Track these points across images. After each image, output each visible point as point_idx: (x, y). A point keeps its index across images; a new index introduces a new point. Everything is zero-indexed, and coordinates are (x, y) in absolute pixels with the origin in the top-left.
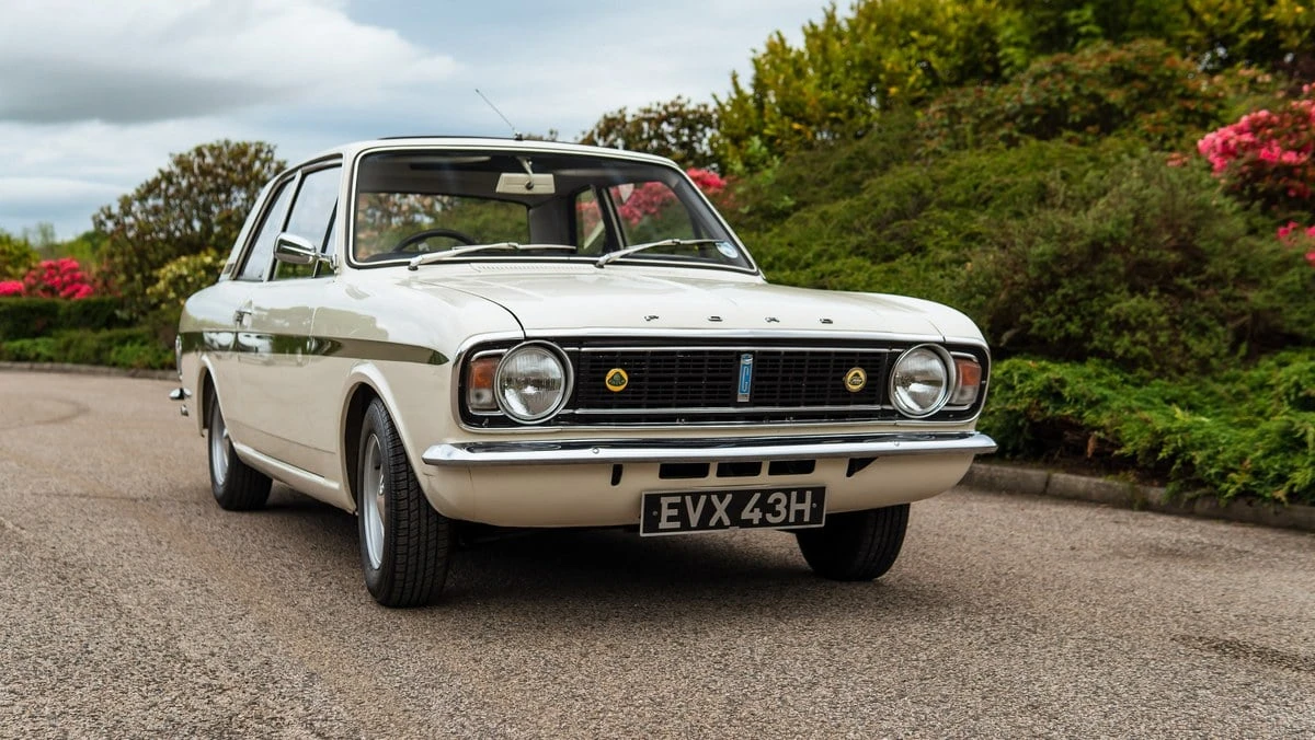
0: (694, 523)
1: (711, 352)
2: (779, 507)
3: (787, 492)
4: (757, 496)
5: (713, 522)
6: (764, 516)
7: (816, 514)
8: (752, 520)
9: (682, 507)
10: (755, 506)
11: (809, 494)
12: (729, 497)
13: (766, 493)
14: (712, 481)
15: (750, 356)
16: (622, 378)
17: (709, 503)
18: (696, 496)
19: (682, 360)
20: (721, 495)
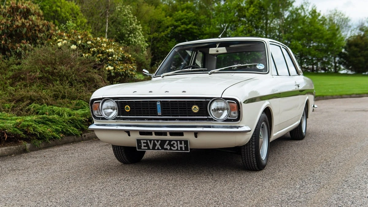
0: (151, 148)
1: (149, 101)
2: (174, 145)
3: (177, 141)
4: (168, 142)
5: (156, 148)
6: (171, 148)
7: (186, 148)
8: (167, 148)
9: (147, 143)
10: (168, 144)
11: (183, 142)
12: (160, 142)
13: (170, 141)
14: (154, 137)
15: (159, 102)
16: (128, 108)
17: (154, 143)
18: (150, 141)
19: (142, 103)
20: (158, 141)
